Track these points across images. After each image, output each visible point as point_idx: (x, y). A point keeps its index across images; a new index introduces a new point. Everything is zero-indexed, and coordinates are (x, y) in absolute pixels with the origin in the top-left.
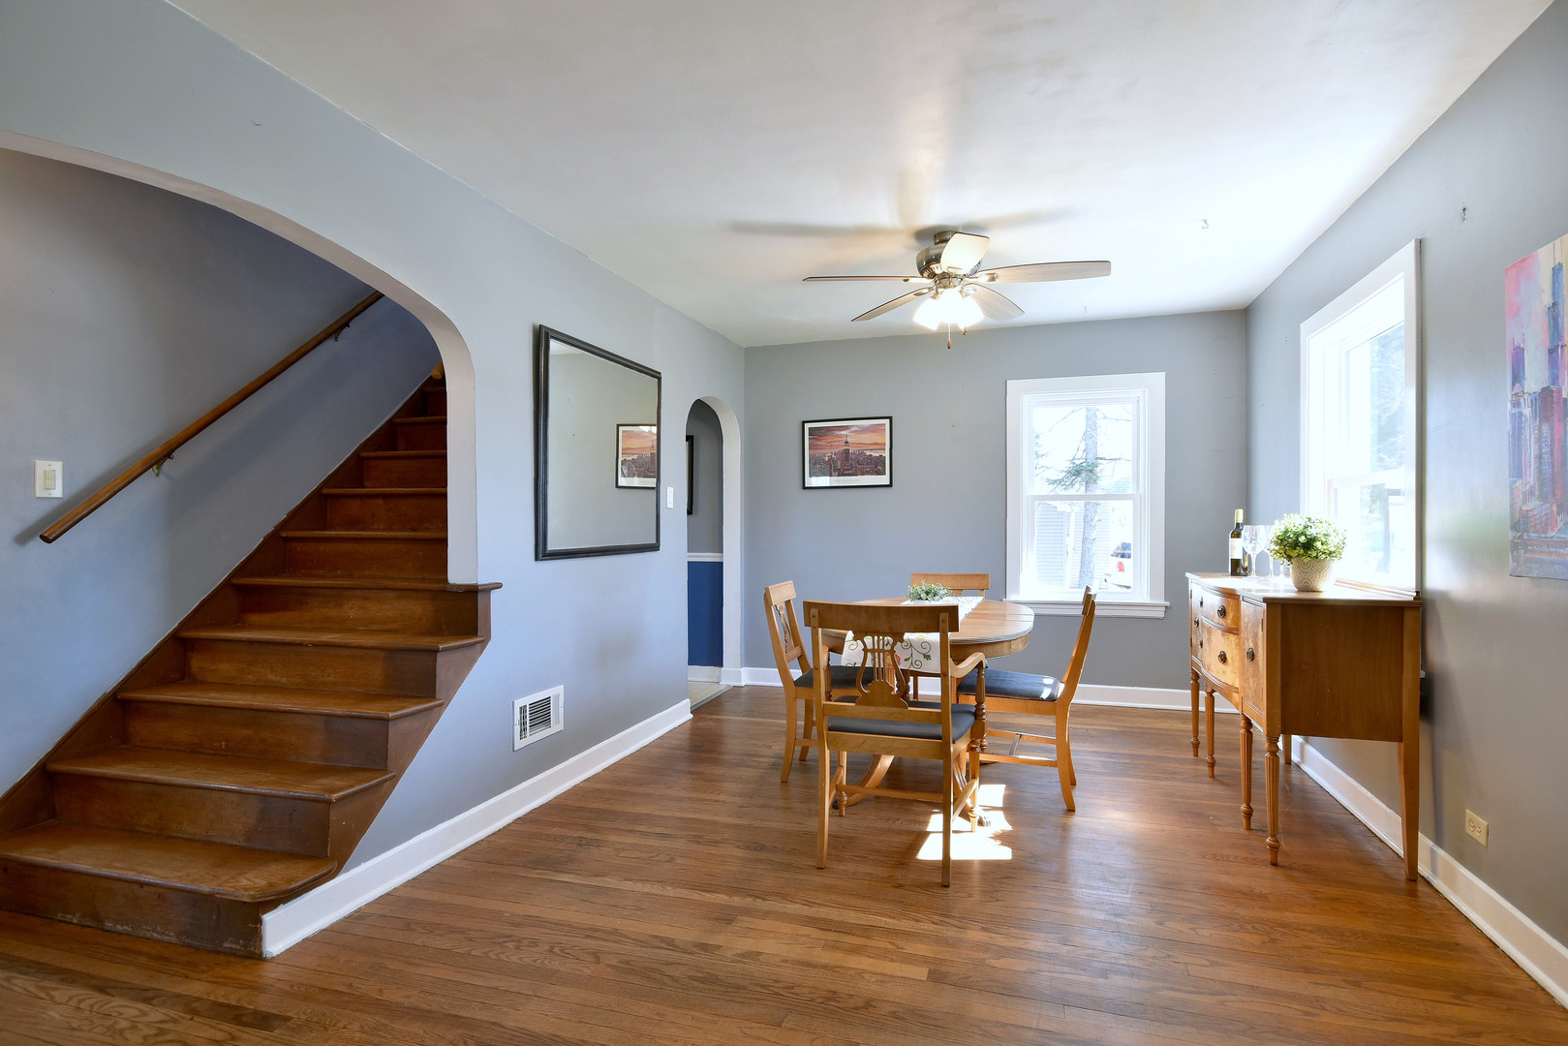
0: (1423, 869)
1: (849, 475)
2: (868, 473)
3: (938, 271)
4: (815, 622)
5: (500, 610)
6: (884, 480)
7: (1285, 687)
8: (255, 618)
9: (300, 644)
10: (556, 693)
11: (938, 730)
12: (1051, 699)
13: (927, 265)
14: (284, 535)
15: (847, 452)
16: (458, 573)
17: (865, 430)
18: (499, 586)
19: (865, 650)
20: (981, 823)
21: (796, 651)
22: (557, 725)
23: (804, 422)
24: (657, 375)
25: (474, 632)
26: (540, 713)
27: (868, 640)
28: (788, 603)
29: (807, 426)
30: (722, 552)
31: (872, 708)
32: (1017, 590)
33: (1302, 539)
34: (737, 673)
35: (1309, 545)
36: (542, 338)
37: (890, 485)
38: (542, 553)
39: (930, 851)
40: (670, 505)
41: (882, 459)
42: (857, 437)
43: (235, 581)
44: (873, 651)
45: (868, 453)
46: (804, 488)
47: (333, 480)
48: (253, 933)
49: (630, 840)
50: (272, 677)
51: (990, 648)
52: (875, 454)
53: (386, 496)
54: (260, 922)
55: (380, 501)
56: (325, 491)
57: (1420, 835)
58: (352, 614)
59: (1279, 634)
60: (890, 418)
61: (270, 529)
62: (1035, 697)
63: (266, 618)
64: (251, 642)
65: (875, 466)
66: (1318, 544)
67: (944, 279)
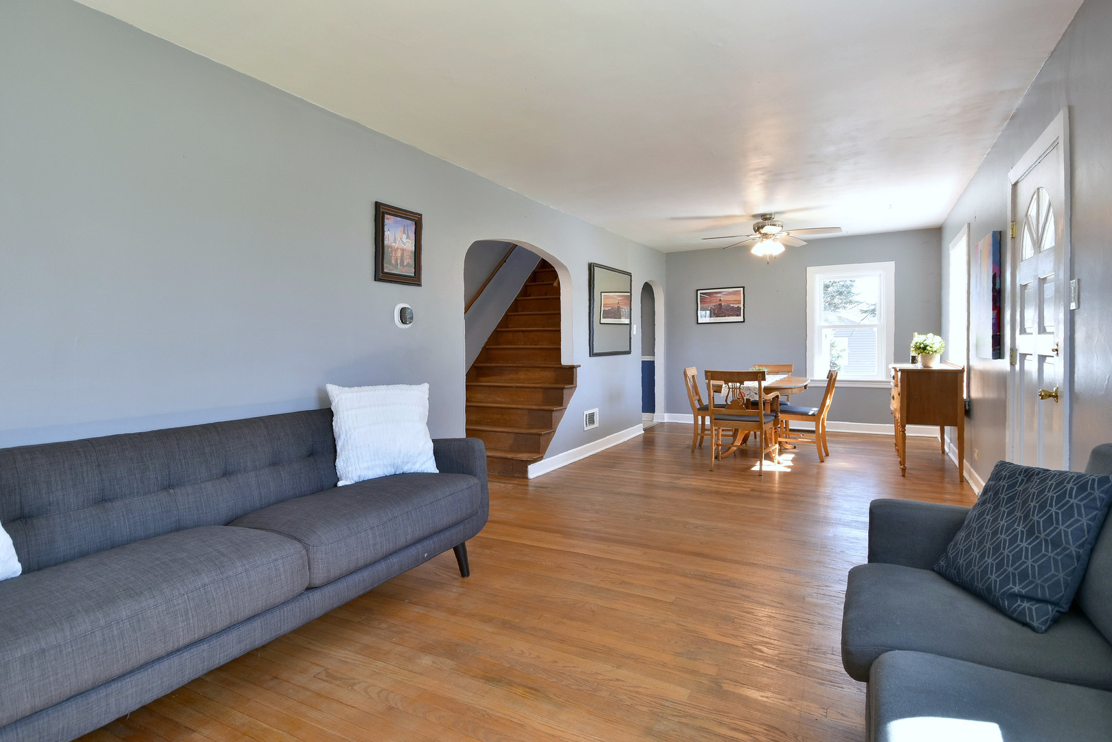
0: (965, 474)
1: (722, 316)
2: (732, 315)
3: (762, 232)
4: (709, 378)
5: (580, 375)
6: (740, 319)
7: (908, 405)
8: (483, 379)
9: (511, 387)
10: (596, 410)
11: (758, 420)
12: (813, 415)
13: (758, 228)
14: (488, 347)
15: (720, 304)
16: (565, 361)
17: (730, 293)
18: (580, 366)
19: (729, 388)
20: (779, 463)
21: (697, 397)
22: (596, 425)
23: (697, 290)
24: (630, 274)
25: (572, 384)
26: (591, 419)
27: (730, 384)
28: (693, 376)
29: (699, 292)
30: (654, 355)
31: (731, 410)
32: (812, 375)
33: (922, 346)
34: (662, 416)
35: (925, 348)
36: (591, 267)
37: (744, 322)
38: (592, 354)
39: (756, 468)
40: (635, 333)
41: (739, 308)
42: (726, 297)
43: (476, 365)
44: (732, 388)
45: (732, 305)
46: (698, 323)
47: (500, 325)
48: (526, 472)
49: (633, 463)
50: (498, 399)
51: (782, 390)
52: (736, 306)
53: (523, 331)
54: (527, 467)
55: (521, 333)
56: (498, 329)
57: (964, 460)
58: (522, 377)
59: (906, 384)
60: (744, 287)
61: (483, 345)
62: (806, 414)
63: (487, 379)
64: (490, 386)
65: (736, 312)
66: (928, 348)
67: (765, 235)
